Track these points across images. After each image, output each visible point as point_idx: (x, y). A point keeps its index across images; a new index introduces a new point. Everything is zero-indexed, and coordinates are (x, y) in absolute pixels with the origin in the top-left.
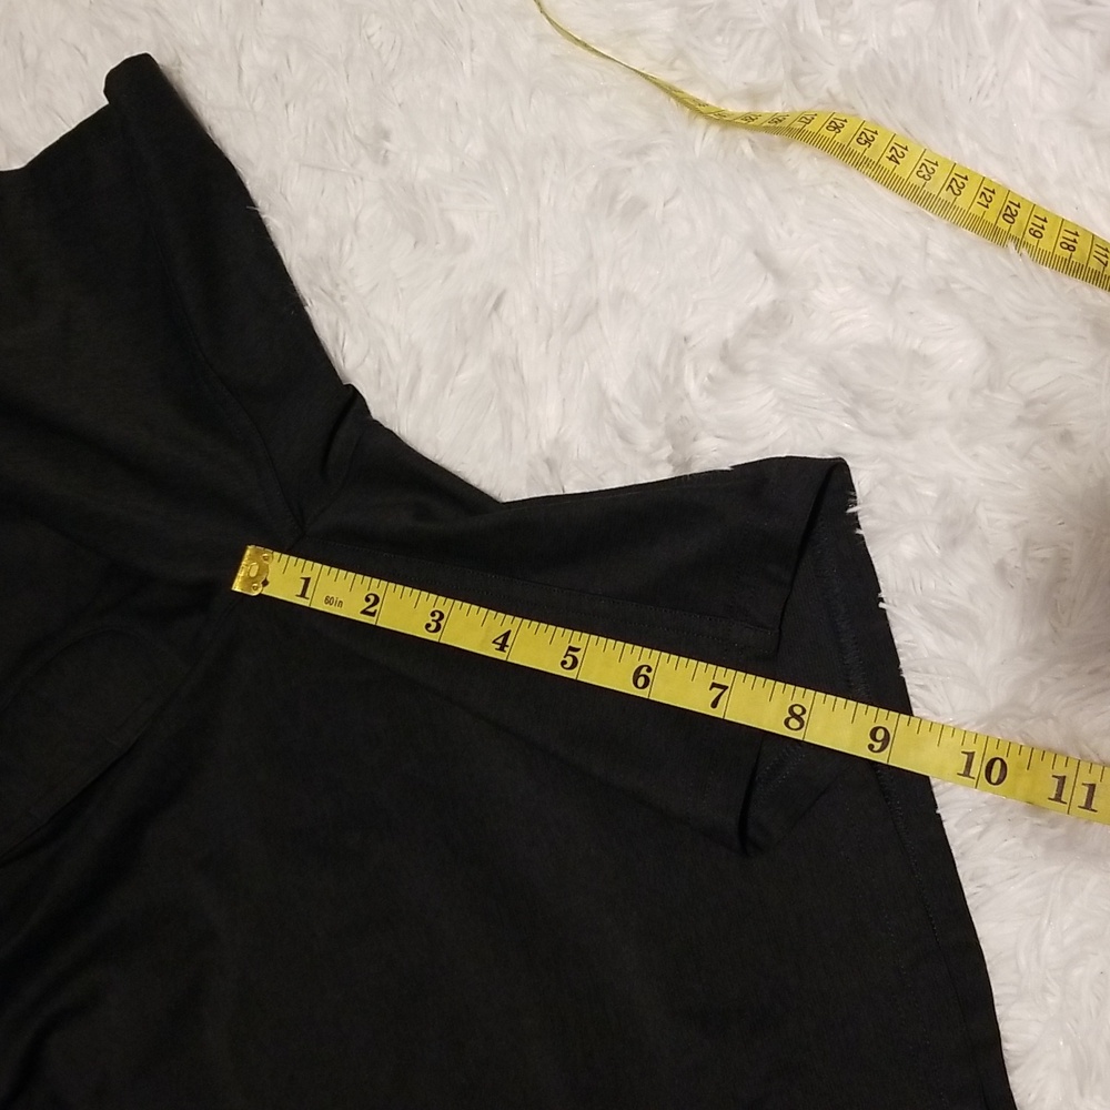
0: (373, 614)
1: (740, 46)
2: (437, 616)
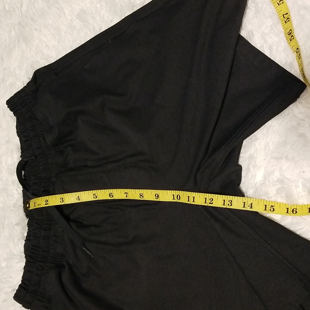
0: (47, 204)
2: (62, 199)
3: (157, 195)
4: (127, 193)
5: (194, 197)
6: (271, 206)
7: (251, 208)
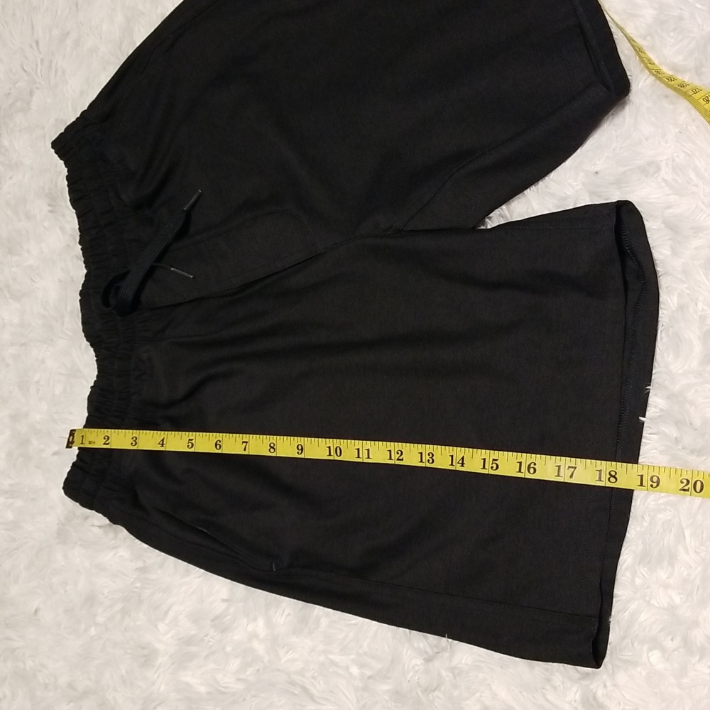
0: (108, 444)
1: (681, 40)
2: (134, 439)
3: (300, 447)
4: (247, 442)
5: (368, 450)
6: (494, 460)
7: (462, 466)
